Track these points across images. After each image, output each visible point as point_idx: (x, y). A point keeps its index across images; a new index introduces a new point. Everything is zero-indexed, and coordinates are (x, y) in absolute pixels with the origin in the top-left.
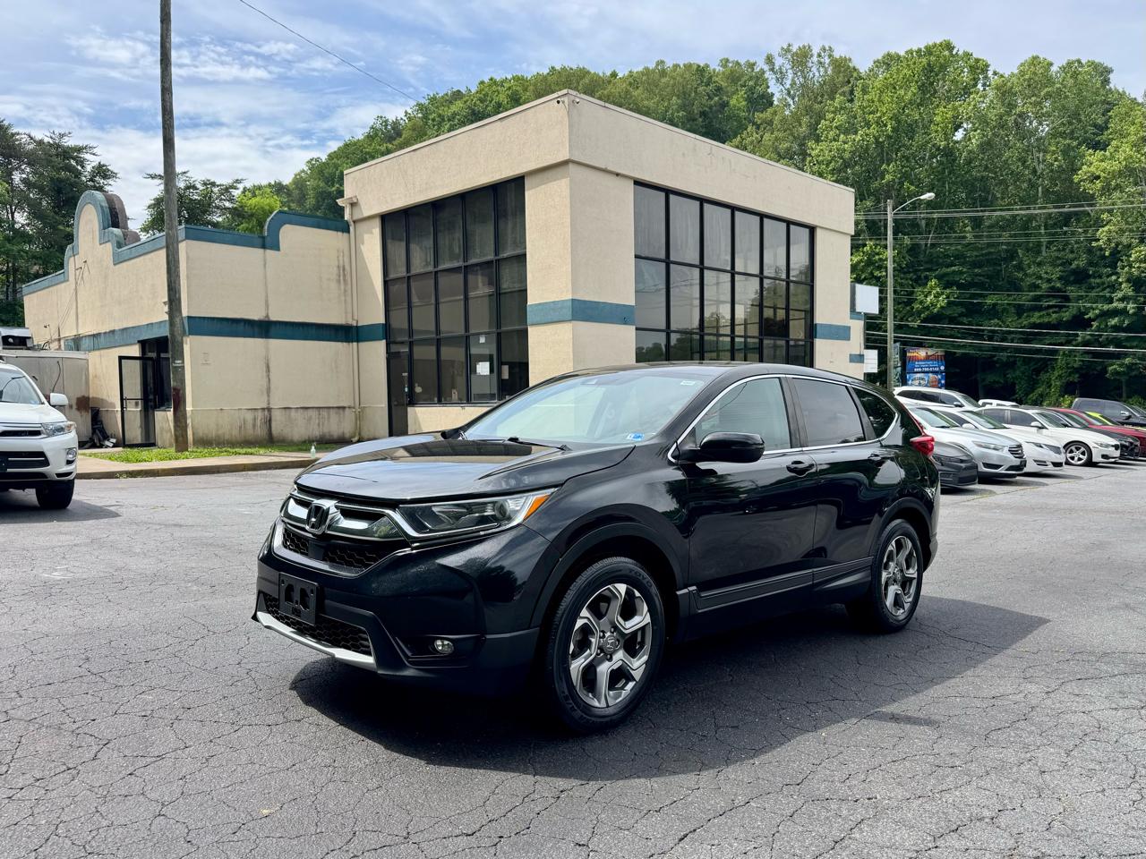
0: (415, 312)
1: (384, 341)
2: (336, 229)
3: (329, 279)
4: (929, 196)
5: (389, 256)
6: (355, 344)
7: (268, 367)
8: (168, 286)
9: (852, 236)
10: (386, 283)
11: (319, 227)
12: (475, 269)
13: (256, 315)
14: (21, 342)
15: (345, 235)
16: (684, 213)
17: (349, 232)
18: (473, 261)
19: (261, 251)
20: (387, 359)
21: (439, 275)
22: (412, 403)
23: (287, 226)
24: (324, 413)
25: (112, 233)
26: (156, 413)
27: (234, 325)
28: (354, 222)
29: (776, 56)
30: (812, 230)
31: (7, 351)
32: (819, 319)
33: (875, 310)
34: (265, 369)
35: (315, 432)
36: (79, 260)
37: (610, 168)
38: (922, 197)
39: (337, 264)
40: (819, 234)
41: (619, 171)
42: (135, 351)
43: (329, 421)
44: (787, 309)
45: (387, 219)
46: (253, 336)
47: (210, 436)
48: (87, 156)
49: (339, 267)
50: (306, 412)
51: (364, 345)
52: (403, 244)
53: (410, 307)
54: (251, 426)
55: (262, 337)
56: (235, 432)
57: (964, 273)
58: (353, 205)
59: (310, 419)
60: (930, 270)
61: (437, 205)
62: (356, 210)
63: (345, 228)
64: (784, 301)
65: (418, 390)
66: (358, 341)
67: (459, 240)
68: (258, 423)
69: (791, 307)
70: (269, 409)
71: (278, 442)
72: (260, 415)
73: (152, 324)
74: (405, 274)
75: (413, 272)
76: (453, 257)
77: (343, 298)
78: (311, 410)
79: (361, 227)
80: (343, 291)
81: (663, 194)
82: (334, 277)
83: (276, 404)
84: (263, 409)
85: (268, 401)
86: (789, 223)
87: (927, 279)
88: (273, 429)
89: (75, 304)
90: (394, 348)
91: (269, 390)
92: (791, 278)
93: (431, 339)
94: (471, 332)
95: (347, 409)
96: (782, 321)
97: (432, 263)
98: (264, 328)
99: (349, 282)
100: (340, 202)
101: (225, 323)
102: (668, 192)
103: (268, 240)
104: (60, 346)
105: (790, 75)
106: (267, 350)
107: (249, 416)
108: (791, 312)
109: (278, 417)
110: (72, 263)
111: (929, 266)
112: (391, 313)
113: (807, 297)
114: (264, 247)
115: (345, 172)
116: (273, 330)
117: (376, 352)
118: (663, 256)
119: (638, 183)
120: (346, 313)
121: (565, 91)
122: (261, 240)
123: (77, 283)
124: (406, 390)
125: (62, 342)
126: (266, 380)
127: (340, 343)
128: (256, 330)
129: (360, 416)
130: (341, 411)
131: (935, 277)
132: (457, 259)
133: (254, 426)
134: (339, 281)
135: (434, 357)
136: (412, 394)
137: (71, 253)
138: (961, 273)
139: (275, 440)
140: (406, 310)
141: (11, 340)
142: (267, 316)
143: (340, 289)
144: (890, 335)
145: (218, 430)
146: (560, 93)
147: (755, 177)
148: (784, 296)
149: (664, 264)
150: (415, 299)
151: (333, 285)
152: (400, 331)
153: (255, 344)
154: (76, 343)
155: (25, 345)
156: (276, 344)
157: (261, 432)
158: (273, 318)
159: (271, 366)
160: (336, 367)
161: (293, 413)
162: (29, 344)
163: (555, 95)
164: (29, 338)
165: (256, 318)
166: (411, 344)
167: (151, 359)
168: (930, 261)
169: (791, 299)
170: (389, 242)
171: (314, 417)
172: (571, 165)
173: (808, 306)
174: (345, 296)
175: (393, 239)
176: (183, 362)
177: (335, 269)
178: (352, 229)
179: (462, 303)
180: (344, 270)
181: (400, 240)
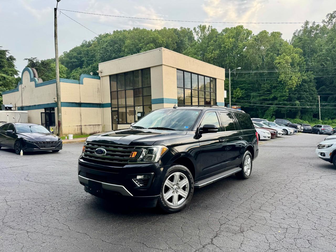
0: (119, 100)
1: (111, 108)
2: (97, 79)
3: (95, 92)
4: (240, 68)
5: (111, 86)
6: (102, 108)
7: (81, 115)
8: (57, 94)
9: (224, 80)
10: (111, 92)
11: (93, 78)
12: (136, 90)
13: (78, 101)
14: (10, 109)
15: (99, 80)
16: (187, 76)
17: (100, 79)
18: (136, 88)
19: (79, 85)
20: (112, 112)
21: (126, 91)
22: (119, 124)
23: (85, 78)
24: (95, 126)
25: (35, 79)
26: (50, 127)
27: (72, 104)
28: (102, 77)
29: (197, 28)
30: (215, 79)
31: (6, 111)
32: (217, 101)
33: (226, 97)
34: (80, 115)
35: (92, 131)
36: (23, 86)
37: (171, 66)
38: (238, 68)
39: (97, 87)
40: (217, 80)
41: (173, 67)
42: (43, 111)
43: (96, 128)
44: (210, 99)
45: (110, 76)
46: (77, 107)
47: (67, 133)
48: (7, 53)
49: (98, 88)
50: (90, 126)
51: (105, 109)
52: (116, 83)
53: (118, 99)
54: (77, 130)
55: (78, 107)
56: (73, 132)
57: (246, 86)
58: (101, 72)
59: (91, 128)
60: (237, 85)
61: (125, 74)
62: (102, 74)
63: (99, 78)
64: (210, 97)
65: (120, 120)
66: (103, 108)
67: (132, 82)
68: (79, 129)
69: (211, 98)
70: (81, 126)
71: (84, 134)
72: (79, 127)
73: (49, 104)
74: (116, 90)
75: (119, 90)
76: (130, 86)
77: (99, 97)
78: (91, 126)
79: (104, 78)
80: (99, 94)
81: (183, 72)
82: (97, 91)
83: (83, 124)
84: (80, 126)
85: (81, 123)
86: (210, 77)
87: (237, 88)
88: (82, 131)
89: (21, 97)
90: (113, 109)
91: (81, 120)
92: (211, 91)
93: (124, 107)
94: (135, 105)
95: (100, 125)
96: (209, 102)
97: (124, 88)
98: (80, 105)
99: (100, 92)
100: (97, 72)
101: (70, 104)
102: (184, 71)
103: (80, 82)
104: (16, 109)
105: (200, 33)
106: (81, 110)
107: (76, 128)
108: (211, 100)
109: (83, 127)
110: (20, 87)
111: (236, 84)
112: (112, 100)
113: (215, 96)
114: (79, 84)
115: (99, 64)
116: (82, 105)
117: (108, 111)
118: (183, 86)
119: (177, 69)
120: (100, 100)
121: (161, 48)
122: (78, 82)
123: (22, 92)
124: (117, 120)
125: (17, 108)
126: (80, 118)
127: (98, 108)
128: (78, 105)
129: (104, 127)
130: (99, 126)
131: (239, 87)
132: (132, 87)
133: (78, 130)
134: (98, 92)
135: (125, 111)
136: (118, 121)
137: (20, 84)
138: (245, 86)
139: (83, 134)
140: (117, 100)
141: (7, 108)
142: (80, 102)
143: (98, 94)
144: (230, 103)
145: (69, 131)
146: (160, 48)
147: (203, 67)
148: (210, 95)
149: (183, 89)
150: (119, 97)
151: (96, 93)
152: (115, 104)
153: (78, 109)
154: (22, 108)
155: (11, 109)
156: (82, 108)
157: (79, 132)
158: (82, 102)
159: (81, 114)
160: (97, 114)
161: (87, 126)
162: (12, 109)
163: (159, 48)
164: (12, 107)
165: (78, 102)
166: (118, 108)
167: (48, 113)
168: (237, 83)
169: (211, 97)
170: (112, 82)
171: (92, 127)
172: (163, 65)
173: (215, 98)
174: (99, 96)
175: (113, 81)
176: (61, 114)
177: (97, 89)
178: (101, 78)
179: (133, 98)
180: (99, 89)
181: (115, 81)
